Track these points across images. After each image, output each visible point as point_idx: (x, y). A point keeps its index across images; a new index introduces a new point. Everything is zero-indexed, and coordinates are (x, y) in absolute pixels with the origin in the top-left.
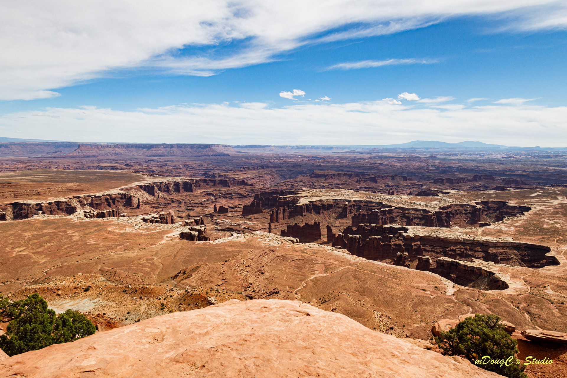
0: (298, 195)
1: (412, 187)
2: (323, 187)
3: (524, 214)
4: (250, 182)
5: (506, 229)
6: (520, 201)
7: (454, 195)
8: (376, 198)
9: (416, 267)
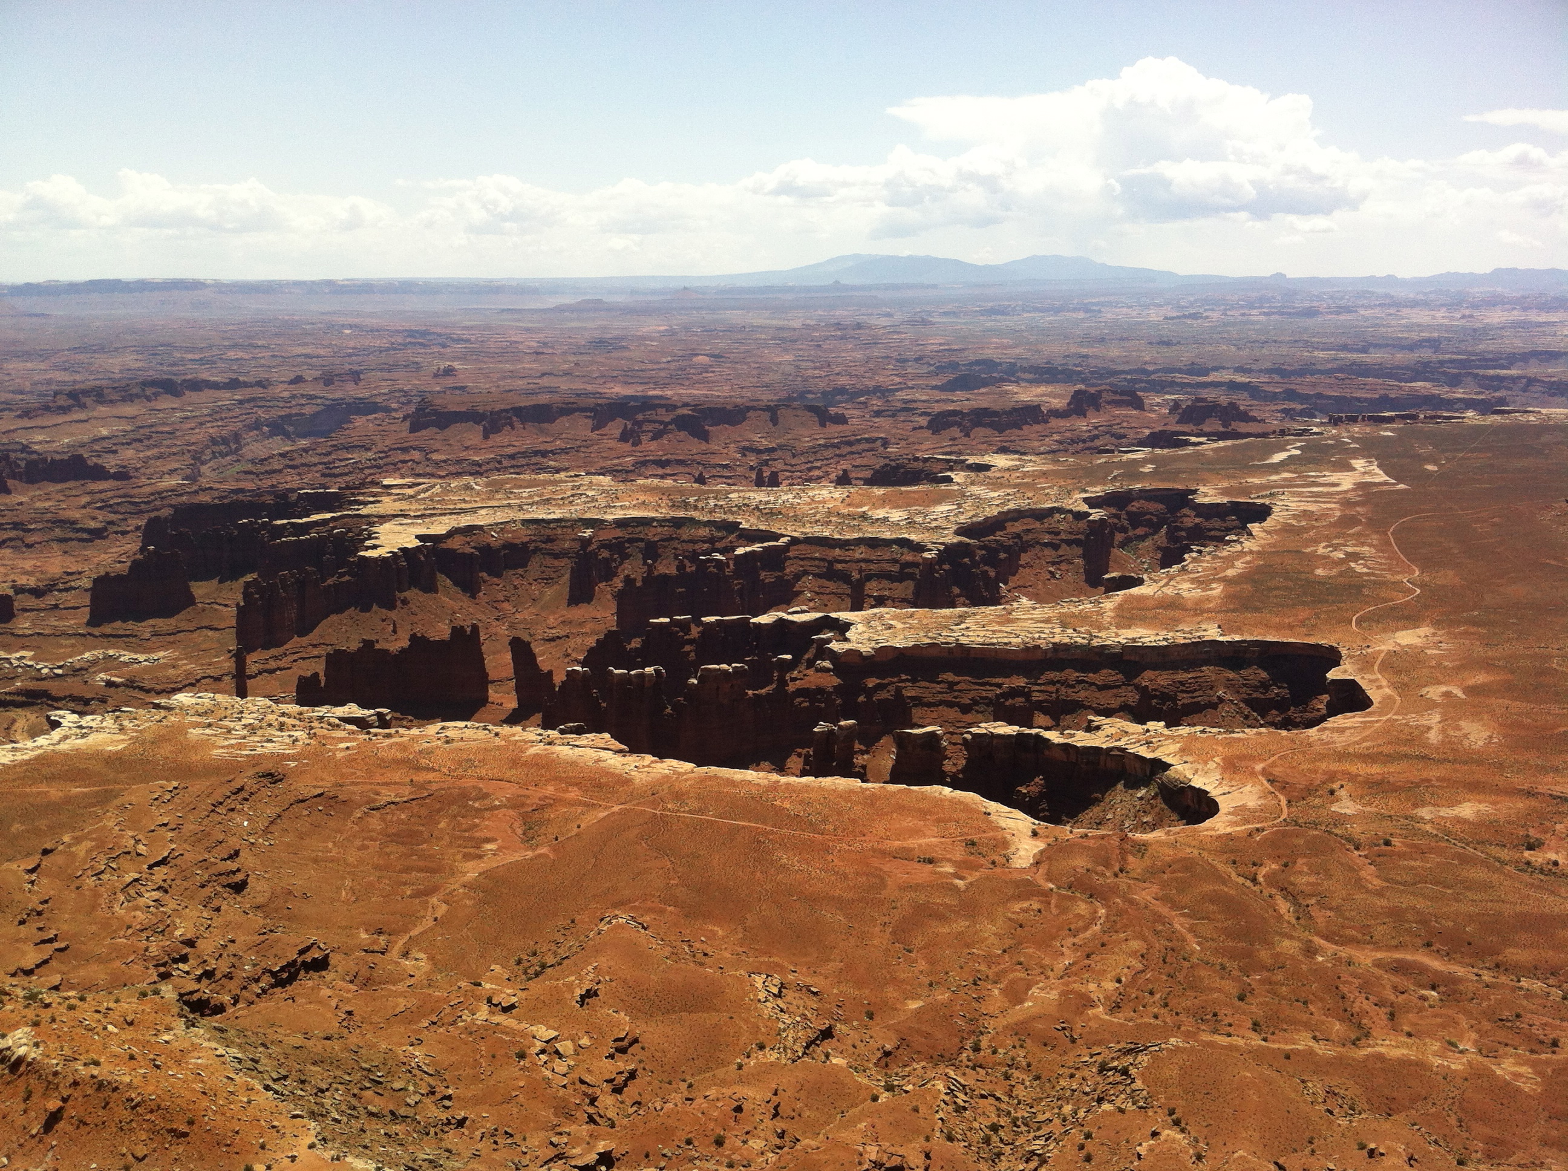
0: (365, 511)
1: (846, 449)
2: (477, 470)
3: (1250, 534)
4: (111, 463)
5: (1198, 593)
6: (1233, 483)
7: (1007, 475)
8: (712, 503)
9: (892, 774)
